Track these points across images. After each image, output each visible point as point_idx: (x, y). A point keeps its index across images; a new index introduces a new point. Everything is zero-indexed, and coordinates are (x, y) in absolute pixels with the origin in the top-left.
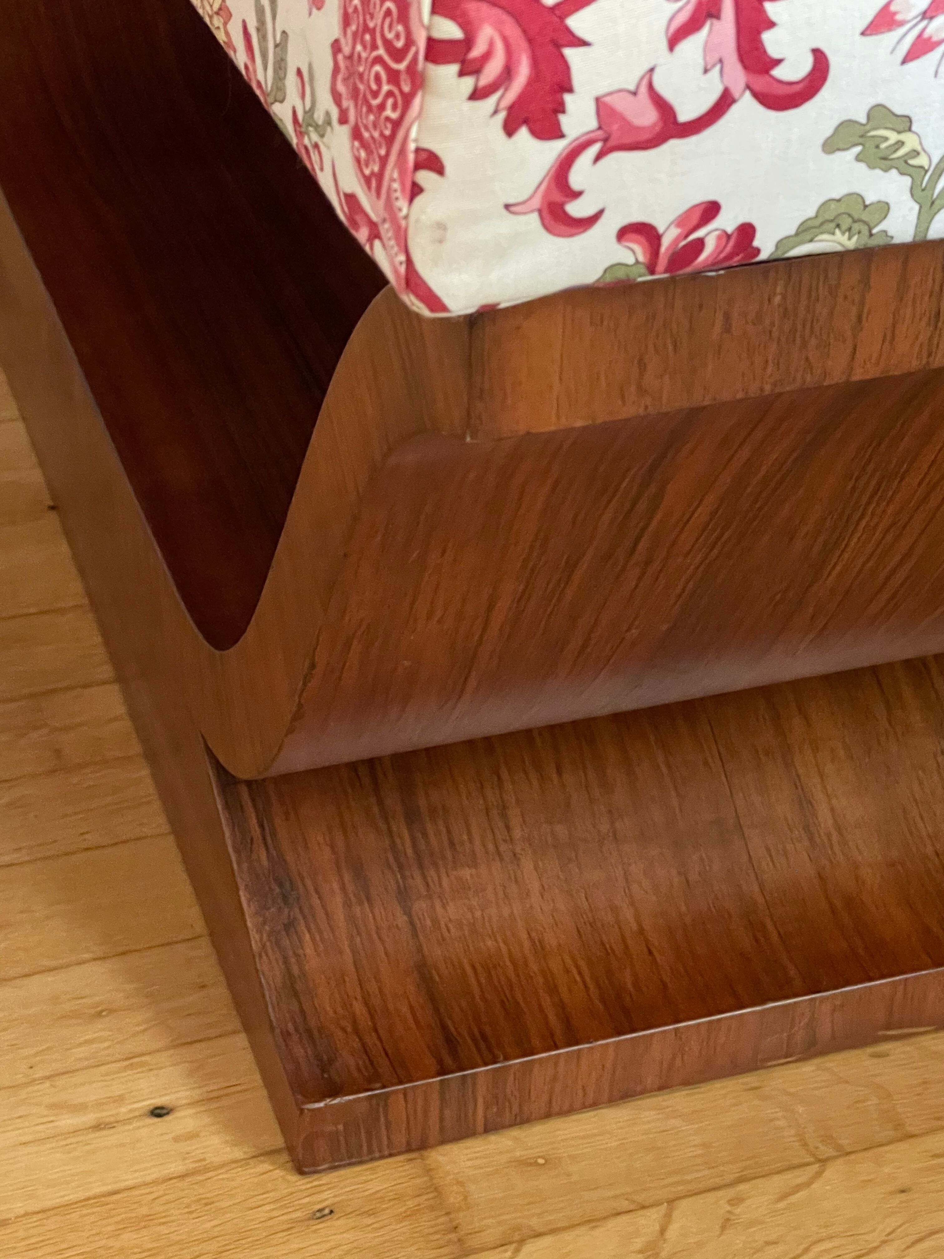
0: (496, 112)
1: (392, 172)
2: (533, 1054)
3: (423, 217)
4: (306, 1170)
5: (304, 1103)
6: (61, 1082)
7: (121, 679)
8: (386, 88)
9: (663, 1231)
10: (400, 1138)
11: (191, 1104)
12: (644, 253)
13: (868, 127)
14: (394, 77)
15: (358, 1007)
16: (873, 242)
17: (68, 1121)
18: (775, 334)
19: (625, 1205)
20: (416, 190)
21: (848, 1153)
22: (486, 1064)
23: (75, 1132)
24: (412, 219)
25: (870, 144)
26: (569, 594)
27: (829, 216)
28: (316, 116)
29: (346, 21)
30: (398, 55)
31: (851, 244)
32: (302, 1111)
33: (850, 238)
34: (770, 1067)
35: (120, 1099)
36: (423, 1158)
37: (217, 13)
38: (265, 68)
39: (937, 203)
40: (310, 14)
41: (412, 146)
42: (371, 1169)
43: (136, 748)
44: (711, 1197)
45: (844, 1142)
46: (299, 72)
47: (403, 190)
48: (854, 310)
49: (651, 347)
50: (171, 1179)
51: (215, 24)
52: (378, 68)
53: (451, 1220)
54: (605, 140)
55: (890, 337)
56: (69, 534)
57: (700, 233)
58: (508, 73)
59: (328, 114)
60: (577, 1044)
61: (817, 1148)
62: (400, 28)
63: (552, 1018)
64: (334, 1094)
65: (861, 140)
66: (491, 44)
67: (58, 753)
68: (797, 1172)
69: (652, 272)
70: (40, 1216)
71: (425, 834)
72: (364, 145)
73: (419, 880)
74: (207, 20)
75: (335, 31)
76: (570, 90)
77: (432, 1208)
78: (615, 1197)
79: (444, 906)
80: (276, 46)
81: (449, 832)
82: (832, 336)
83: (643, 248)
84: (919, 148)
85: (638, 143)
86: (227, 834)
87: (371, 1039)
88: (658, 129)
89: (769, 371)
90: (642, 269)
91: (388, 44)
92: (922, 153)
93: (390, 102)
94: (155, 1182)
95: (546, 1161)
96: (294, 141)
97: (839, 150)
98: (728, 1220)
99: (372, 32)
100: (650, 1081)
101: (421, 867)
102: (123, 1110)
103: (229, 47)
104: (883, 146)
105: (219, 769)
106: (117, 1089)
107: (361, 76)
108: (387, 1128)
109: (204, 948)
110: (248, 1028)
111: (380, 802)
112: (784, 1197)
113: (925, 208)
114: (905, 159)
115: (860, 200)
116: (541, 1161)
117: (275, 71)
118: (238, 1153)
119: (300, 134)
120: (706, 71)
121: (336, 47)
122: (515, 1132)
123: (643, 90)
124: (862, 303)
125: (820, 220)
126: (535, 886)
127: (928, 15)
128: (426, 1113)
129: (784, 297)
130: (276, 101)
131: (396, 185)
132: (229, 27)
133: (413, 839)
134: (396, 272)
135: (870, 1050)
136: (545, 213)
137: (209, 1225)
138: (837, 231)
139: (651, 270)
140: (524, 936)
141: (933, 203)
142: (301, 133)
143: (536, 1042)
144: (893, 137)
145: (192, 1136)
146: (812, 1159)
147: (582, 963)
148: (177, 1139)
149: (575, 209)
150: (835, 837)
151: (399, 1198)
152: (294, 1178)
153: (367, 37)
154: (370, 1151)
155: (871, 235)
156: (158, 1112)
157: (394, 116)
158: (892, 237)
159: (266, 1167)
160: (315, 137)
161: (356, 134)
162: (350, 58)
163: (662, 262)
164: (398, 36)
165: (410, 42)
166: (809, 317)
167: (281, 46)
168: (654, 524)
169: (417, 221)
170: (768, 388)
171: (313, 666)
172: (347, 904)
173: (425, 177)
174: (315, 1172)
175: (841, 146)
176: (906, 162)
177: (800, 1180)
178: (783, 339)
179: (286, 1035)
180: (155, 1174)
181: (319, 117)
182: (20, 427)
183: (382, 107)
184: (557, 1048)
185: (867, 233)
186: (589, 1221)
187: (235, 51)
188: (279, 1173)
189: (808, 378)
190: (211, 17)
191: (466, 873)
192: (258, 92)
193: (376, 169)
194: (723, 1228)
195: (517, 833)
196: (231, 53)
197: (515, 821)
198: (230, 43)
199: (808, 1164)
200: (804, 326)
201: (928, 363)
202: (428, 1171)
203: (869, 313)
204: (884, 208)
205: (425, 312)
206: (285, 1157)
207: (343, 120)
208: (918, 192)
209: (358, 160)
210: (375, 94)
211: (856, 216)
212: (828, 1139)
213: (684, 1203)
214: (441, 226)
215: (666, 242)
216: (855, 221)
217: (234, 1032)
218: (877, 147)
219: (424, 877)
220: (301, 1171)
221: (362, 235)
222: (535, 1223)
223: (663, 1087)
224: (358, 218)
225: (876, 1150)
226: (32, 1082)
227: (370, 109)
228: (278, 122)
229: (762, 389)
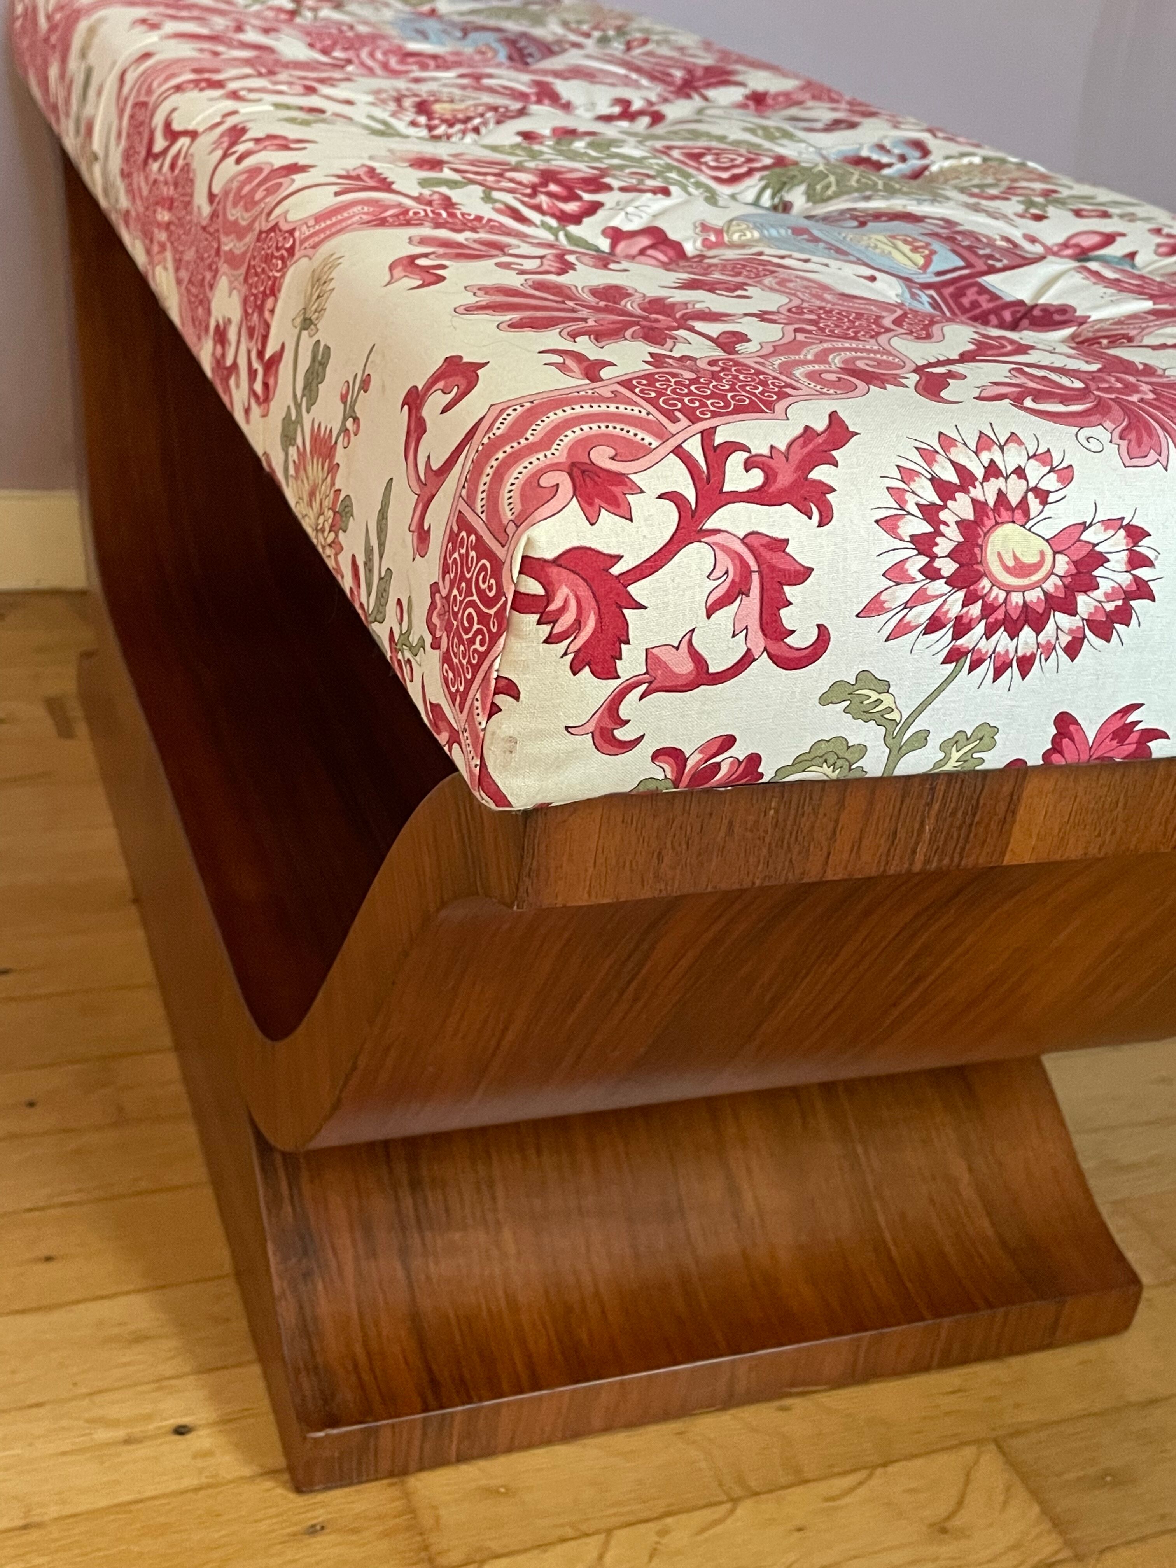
0: (565, 654)
1: (475, 691)
2: (501, 1396)
3: (498, 731)
4: (304, 1489)
5: (308, 1432)
6: (98, 1399)
7: (179, 1047)
8: (476, 627)
9: (601, 1557)
10: (385, 1465)
11: (209, 1425)
12: (672, 772)
13: (855, 687)
14: (484, 619)
15: (358, 1349)
16: (851, 775)
17: (102, 1435)
18: (767, 840)
19: (569, 1532)
20: (494, 710)
21: (757, 1494)
22: (463, 1404)
23: (108, 1445)
24: (489, 729)
25: (856, 700)
26: (570, 1021)
27: (820, 753)
28: (410, 638)
29: (445, 571)
30: (489, 602)
31: (834, 776)
32: (305, 1438)
33: (833, 771)
34: (695, 1415)
35: (149, 1418)
36: (403, 1483)
37: (330, 545)
38: (369, 594)
39: (904, 748)
40: (414, 559)
41: (495, 675)
42: (356, 1491)
43: (186, 1106)
44: (642, 1528)
45: (753, 1484)
46: (399, 602)
47: (484, 709)
48: (831, 826)
49: (669, 845)
50: (187, 1492)
51: (327, 554)
52: (471, 610)
53: (424, 1540)
54: (650, 683)
55: (857, 846)
56: (145, 923)
57: (717, 759)
58: (578, 625)
59: (422, 638)
60: (540, 1389)
61: (731, 1488)
62: (493, 581)
63: (520, 1367)
64: (334, 1424)
65: (849, 697)
66: (566, 601)
67: (121, 1109)
68: (713, 1509)
69: (676, 787)
70: (71, 1520)
71: (425, 1202)
72: (452, 667)
73: (417, 1240)
74: (320, 550)
75: (436, 577)
76: (627, 642)
77: (408, 1528)
78: (562, 1525)
79: (437, 1263)
80: (381, 579)
81: (446, 1200)
82: (812, 844)
83: (672, 768)
84: (893, 706)
85: (676, 686)
86: (261, 1192)
87: (367, 1377)
88: (692, 677)
89: (760, 868)
90: (669, 784)
91: (481, 593)
92: (895, 710)
93: (479, 637)
94: (173, 1494)
95: (507, 1489)
96: (389, 655)
97: (832, 703)
98: (655, 1549)
99: (469, 582)
100: (597, 1422)
101: (420, 1229)
102: (151, 1427)
103: (338, 573)
104: (866, 702)
105: (259, 1136)
106: (148, 1408)
107: (456, 614)
108: (376, 1455)
109: (230, 1286)
110: (263, 1359)
111: (391, 1172)
112: (703, 1530)
113: (895, 752)
114: (882, 713)
115: (845, 743)
116: (502, 1490)
117: (377, 598)
118: (247, 1471)
119: (395, 651)
120: (734, 636)
121: (434, 588)
122: (482, 1463)
123: (684, 645)
124: (837, 822)
125: (812, 755)
126: (512, 1249)
127: (908, 605)
128: (409, 1442)
129: (777, 812)
130: (376, 621)
131: (477, 704)
132: (340, 557)
133: (415, 1204)
134: (471, 773)
135: (777, 1404)
136: (597, 734)
137: (217, 1535)
138: (825, 765)
139: (676, 784)
140: (500, 1293)
141: (900, 748)
142: (396, 649)
143: (505, 1386)
144: (874, 696)
145: (207, 1454)
146: (725, 1498)
147: (547, 1318)
148: (195, 1456)
149: (621, 734)
150: (757, 1221)
151: (380, 1517)
152: (292, 1496)
153: (464, 585)
154: (359, 1474)
155: (850, 770)
156: (181, 1431)
157: (482, 649)
158: (866, 772)
159: (269, 1484)
160: (408, 655)
161: (446, 659)
162: (447, 598)
163: (686, 779)
164: (490, 588)
165: (500, 593)
166: (795, 828)
167: (386, 578)
168: (644, 971)
169: (493, 734)
170: (758, 883)
171: (354, 1068)
172: (357, 1259)
173: (502, 700)
174: (311, 1491)
175: (835, 700)
176: (882, 716)
177: (716, 1516)
178: (774, 845)
179: (297, 1371)
180: (174, 1486)
181: (414, 639)
182: (113, 832)
183: (472, 641)
184: (522, 1392)
185: (848, 767)
186: (539, 1546)
187: (343, 577)
188: (280, 1491)
189: (790, 876)
190: (323, 547)
191: (457, 1236)
192: (360, 611)
193: (462, 689)
194: (651, 1557)
195: (501, 1203)
196: (339, 578)
197: (500, 1192)
198: (338, 570)
199: (721, 1503)
200: (791, 834)
201: (885, 871)
202: (407, 1496)
203: (842, 828)
204: (863, 750)
205: (492, 806)
206: (286, 1477)
207: (435, 646)
208: (889, 740)
209: (446, 679)
210: (467, 631)
211: (841, 755)
212: (741, 1481)
213: (620, 1534)
214: (512, 740)
215: (690, 763)
216: (838, 758)
217: (250, 1362)
218: (862, 702)
219: (423, 1239)
220: (299, 1489)
221: (442, 738)
222: (495, 1546)
223: (608, 1429)
224: (441, 724)
225: (779, 1492)
226: (74, 1398)
227: (461, 641)
228: (376, 638)
229: (754, 883)
